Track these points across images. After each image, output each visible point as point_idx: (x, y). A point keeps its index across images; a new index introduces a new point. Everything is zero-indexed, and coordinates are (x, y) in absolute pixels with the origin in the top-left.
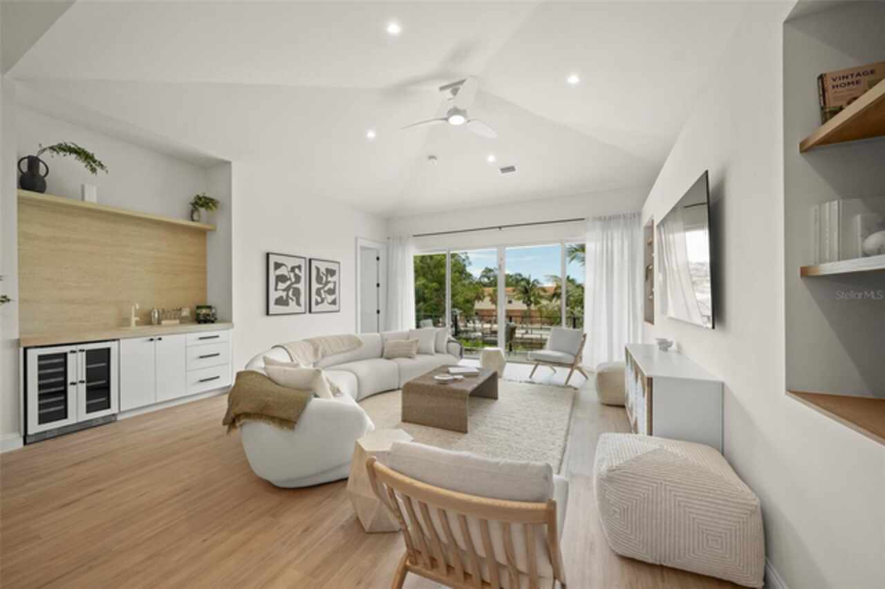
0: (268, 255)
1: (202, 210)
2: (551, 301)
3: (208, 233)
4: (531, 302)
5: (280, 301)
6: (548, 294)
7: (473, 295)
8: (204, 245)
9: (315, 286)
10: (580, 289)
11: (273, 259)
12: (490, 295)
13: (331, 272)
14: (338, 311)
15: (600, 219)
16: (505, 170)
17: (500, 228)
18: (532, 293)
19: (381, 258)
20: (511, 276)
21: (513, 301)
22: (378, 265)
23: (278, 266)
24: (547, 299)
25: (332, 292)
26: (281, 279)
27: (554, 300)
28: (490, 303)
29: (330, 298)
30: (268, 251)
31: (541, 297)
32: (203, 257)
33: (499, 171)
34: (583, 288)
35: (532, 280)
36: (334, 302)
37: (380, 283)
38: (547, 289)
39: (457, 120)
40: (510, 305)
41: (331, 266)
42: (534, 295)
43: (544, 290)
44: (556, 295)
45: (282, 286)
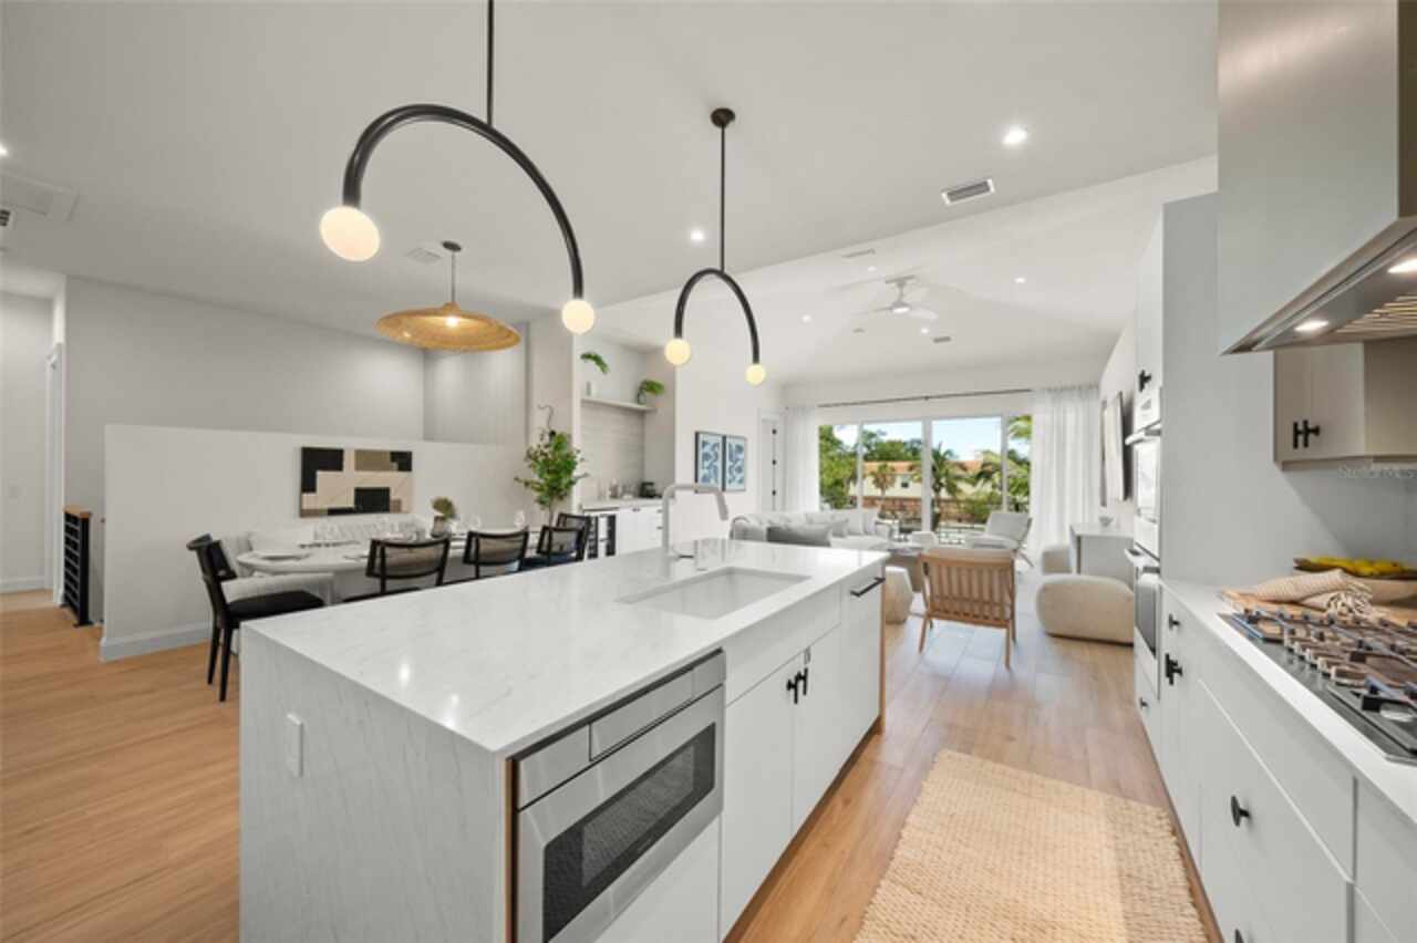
0: (697, 435)
1: (648, 394)
2: (974, 484)
3: (647, 416)
4: (941, 485)
5: (705, 479)
6: (971, 473)
7: (846, 472)
8: (643, 425)
9: (728, 464)
10: (1025, 466)
11: (701, 437)
12: (873, 474)
13: (740, 449)
14: (744, 490)
15: (1050, 390)
16: (937, 340)
17: (927, 398)
18: (943, 471)
19: (778, 431)
20: (905, 444)
21: (911, 484)
22: (774, 439)
23: (704, 444)
24: (967, 481)
25: (740, 470)
26: (706, 456)
27: (981, 481)
28: (873, 486)
29: (738, 477)
30: (698, 429)
31: (959, 478)
32: (642, 436)
33: (931, 342)
34: (1028, 464)
35: (942, 452)
36: (741, 481)
37: (777, 459)
38: (967, 465)
39: (900, 310)
40: (904, 490)
41: (741, 443)
42: (947, 474)
43: (963, 467)
44: (985, 474)
45: (707, 464)
